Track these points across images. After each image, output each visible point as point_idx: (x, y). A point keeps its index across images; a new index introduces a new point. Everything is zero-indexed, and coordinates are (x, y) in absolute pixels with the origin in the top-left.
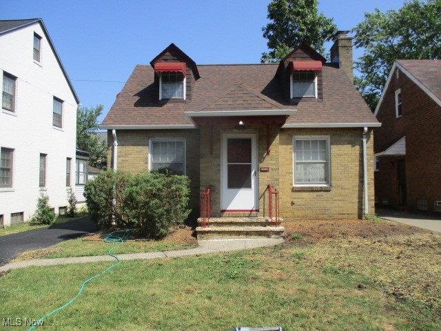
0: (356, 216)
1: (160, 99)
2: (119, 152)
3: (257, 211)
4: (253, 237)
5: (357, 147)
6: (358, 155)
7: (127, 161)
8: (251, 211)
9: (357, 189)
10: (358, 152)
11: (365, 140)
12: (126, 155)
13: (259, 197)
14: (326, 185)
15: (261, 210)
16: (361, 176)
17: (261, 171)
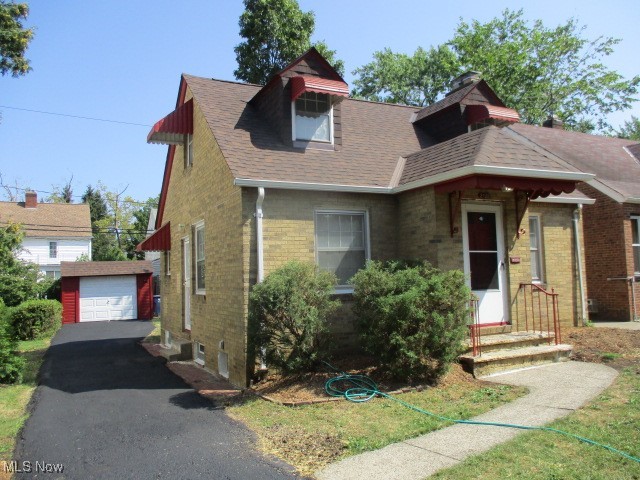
0: (572, 323)
1: (294, 139)
2: (265, 230)
3: (509, 323)
4: (539, 363)
5: (569, 230)
6: (569, 240)
7: (279, 246)
8: (501, 324)
9: (571, 286)
10: (569, 237)
11: (576, 221)
12: (278, 236)
13: (509, 301)
14: (539, 282)
15: (514, 322)
16: (575, 269)
17: (512, 263)
